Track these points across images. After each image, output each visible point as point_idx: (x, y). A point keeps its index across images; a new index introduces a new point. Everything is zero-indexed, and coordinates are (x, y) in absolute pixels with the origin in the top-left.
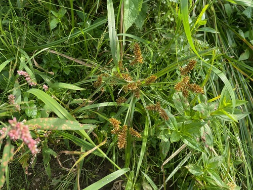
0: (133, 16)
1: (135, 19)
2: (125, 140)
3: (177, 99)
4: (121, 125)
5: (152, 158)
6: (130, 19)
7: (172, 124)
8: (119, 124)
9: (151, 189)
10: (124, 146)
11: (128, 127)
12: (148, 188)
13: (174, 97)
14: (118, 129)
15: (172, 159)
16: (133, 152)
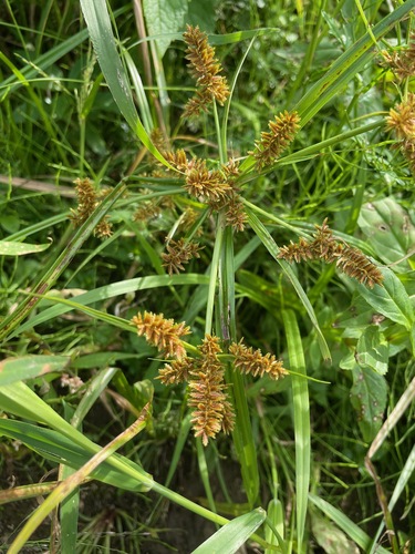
0: (175, 8)
1: (181, 14)
2: (221, 397)
3: (376, 225)
4: (190, 339)
5: (325, 439)
6: (166, 19)
7: (390, 300)
8: (182, 337)
9: (343, 538)
10: (225, 423)
11: (225, 345)
12: (334, 538)
13: (362, 223)
14: (181, 357)
15: (392, 432)
16: (261, 431)
